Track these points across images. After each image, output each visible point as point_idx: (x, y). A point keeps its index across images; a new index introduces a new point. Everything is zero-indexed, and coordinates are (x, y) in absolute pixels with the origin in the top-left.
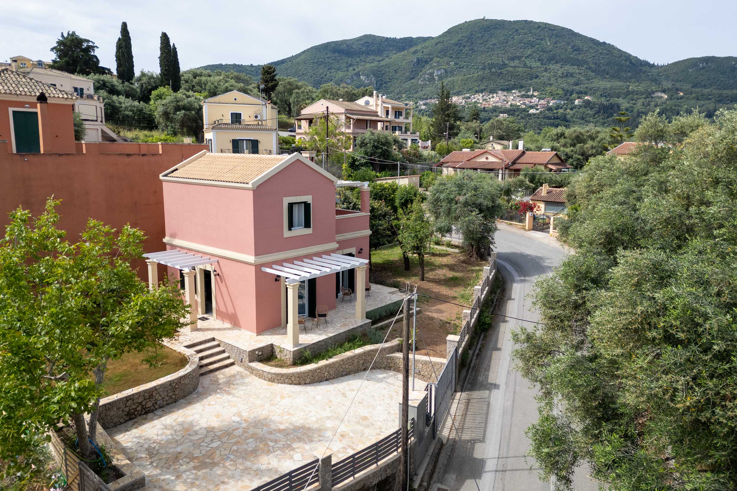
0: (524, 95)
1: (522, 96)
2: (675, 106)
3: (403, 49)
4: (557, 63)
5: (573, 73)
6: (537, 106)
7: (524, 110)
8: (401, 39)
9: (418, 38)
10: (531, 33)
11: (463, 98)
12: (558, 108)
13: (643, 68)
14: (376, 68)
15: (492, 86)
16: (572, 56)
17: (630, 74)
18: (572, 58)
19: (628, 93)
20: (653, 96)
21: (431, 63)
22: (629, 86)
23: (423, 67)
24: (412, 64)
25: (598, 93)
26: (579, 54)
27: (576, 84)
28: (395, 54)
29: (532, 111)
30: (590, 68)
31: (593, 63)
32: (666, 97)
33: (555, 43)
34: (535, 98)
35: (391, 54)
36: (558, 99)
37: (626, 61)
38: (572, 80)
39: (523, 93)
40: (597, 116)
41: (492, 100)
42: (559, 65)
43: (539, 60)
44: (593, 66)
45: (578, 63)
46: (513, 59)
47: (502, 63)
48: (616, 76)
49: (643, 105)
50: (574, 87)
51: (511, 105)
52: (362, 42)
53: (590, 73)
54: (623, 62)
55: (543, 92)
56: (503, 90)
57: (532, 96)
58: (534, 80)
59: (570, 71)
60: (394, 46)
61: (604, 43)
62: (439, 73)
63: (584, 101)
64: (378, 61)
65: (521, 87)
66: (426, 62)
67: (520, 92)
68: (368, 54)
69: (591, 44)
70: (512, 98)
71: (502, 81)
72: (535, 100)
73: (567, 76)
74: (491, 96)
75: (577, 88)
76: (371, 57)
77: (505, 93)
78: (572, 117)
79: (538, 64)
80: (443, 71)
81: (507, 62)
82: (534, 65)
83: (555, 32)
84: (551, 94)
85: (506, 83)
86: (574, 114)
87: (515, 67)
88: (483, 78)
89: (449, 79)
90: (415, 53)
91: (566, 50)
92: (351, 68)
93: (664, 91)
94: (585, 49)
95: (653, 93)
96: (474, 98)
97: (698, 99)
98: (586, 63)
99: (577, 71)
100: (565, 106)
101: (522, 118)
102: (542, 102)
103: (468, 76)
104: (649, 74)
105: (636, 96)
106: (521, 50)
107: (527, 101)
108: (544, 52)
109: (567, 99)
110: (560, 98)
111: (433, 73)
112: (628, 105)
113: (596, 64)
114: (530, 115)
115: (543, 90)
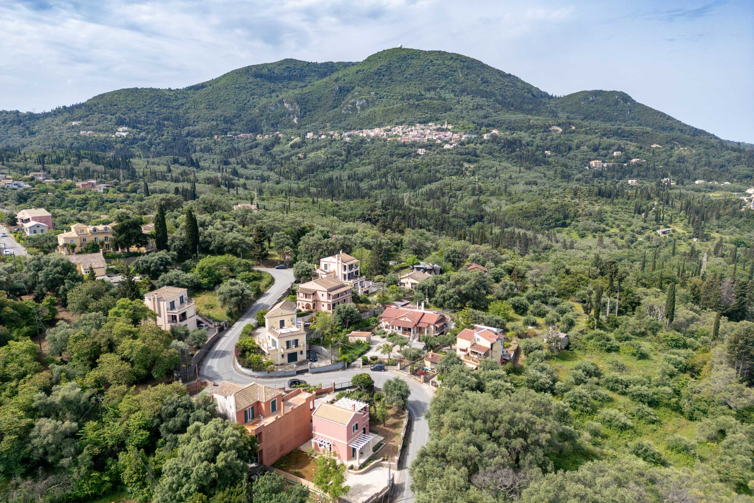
0: (440, 128)
1: (438, 130)
2: (568, 140)
3: (324, 75)
4: (468, 94)
5: (482, 105)
6: (451, 139)
7: (440, 145)
8: (322, 64)
9: (340, 63)
10: (444, 64)
11: (385, 131)
12: (469, 142)
13: (543, 99)
14: (299, 96)
15: (410, 119)
16: (481, 88)
17: (531, 106)
18: (481, 90)
19: (530, 127)
20: (551, 129)
21: (352, 92)
22: (530, 120)
23: (345, 95)
24: (335, 92)
25: (504, 126)
26: (488, 86)
27: (485, 117)
28: (318, 80)
29: (447, 146)
30: (497, 100)
31: (500, 95)
32: (561, 130)
33: (467, 75)
34: (449, 132)
35: (313, 80)
36: (469, 133)
37: (528, 93)
38: (482, 113)
39: (439, 126)
40: (502, 150)
41: (411, 133)
42: (470, 97)
43: (452, 91)
44: (500, 98)
45: (486, 95)
46: (429, 90)
47: (419, 94)
48: (520, 109)
49: (541, 139)
50: (484, 120)
51: (428, 140)
52: (284, 67)
53: (497, 105)
54: (526, 94)
55: (457, 126)
56: (420, 123)
57: (447, 130)
58: (448, 113)
59: (480, 103)
60: (315, 71)
61: (510, 75)
62: (361, 103)
63: (492, 136)
64: (301, 87)
65: (437, 120)
66: (348, 91)
67: (436, 125)
68: (290, 79)
69: (498, 76)
70: (429, 131)
71: (419, 114)
72: (449, 134)
73: (477, 108)
74: (409, 129)
75: (486, 121)
76: (294, 83)
77: (422, 126)
78: (481, 152)
79: (452, 95)
80: (364, 101)
81: (423, 93)
82: (448, 96)
83: (466, 64)
84: (464, 127)
85: (423, 116)
86: (483, 149)
87: (431, 99)
88: (402, 110)
89: (371, 109)
90: (337, 80)
91: (476, 82)
92: (274, 95)
93: (559, 125)
94: (493, 81)
95: (550, 126)
96: (395, 131)
97: (587, 134)
98: (493, 95)
99: (486, 103)
100: (475, 141)
101: (438, 153)
102: (456, 136)
103: (388, 107)
104: (548, 106)
105: (535, 130)
106: (436, 81)
107: (442, 134)
108: (457, 83)
109: (477, 133)
110: (471, 132)
111: (355, 103)
112: (529, 139)
113: (503, 96)
114: (445, 150)
115: (456, 124)
